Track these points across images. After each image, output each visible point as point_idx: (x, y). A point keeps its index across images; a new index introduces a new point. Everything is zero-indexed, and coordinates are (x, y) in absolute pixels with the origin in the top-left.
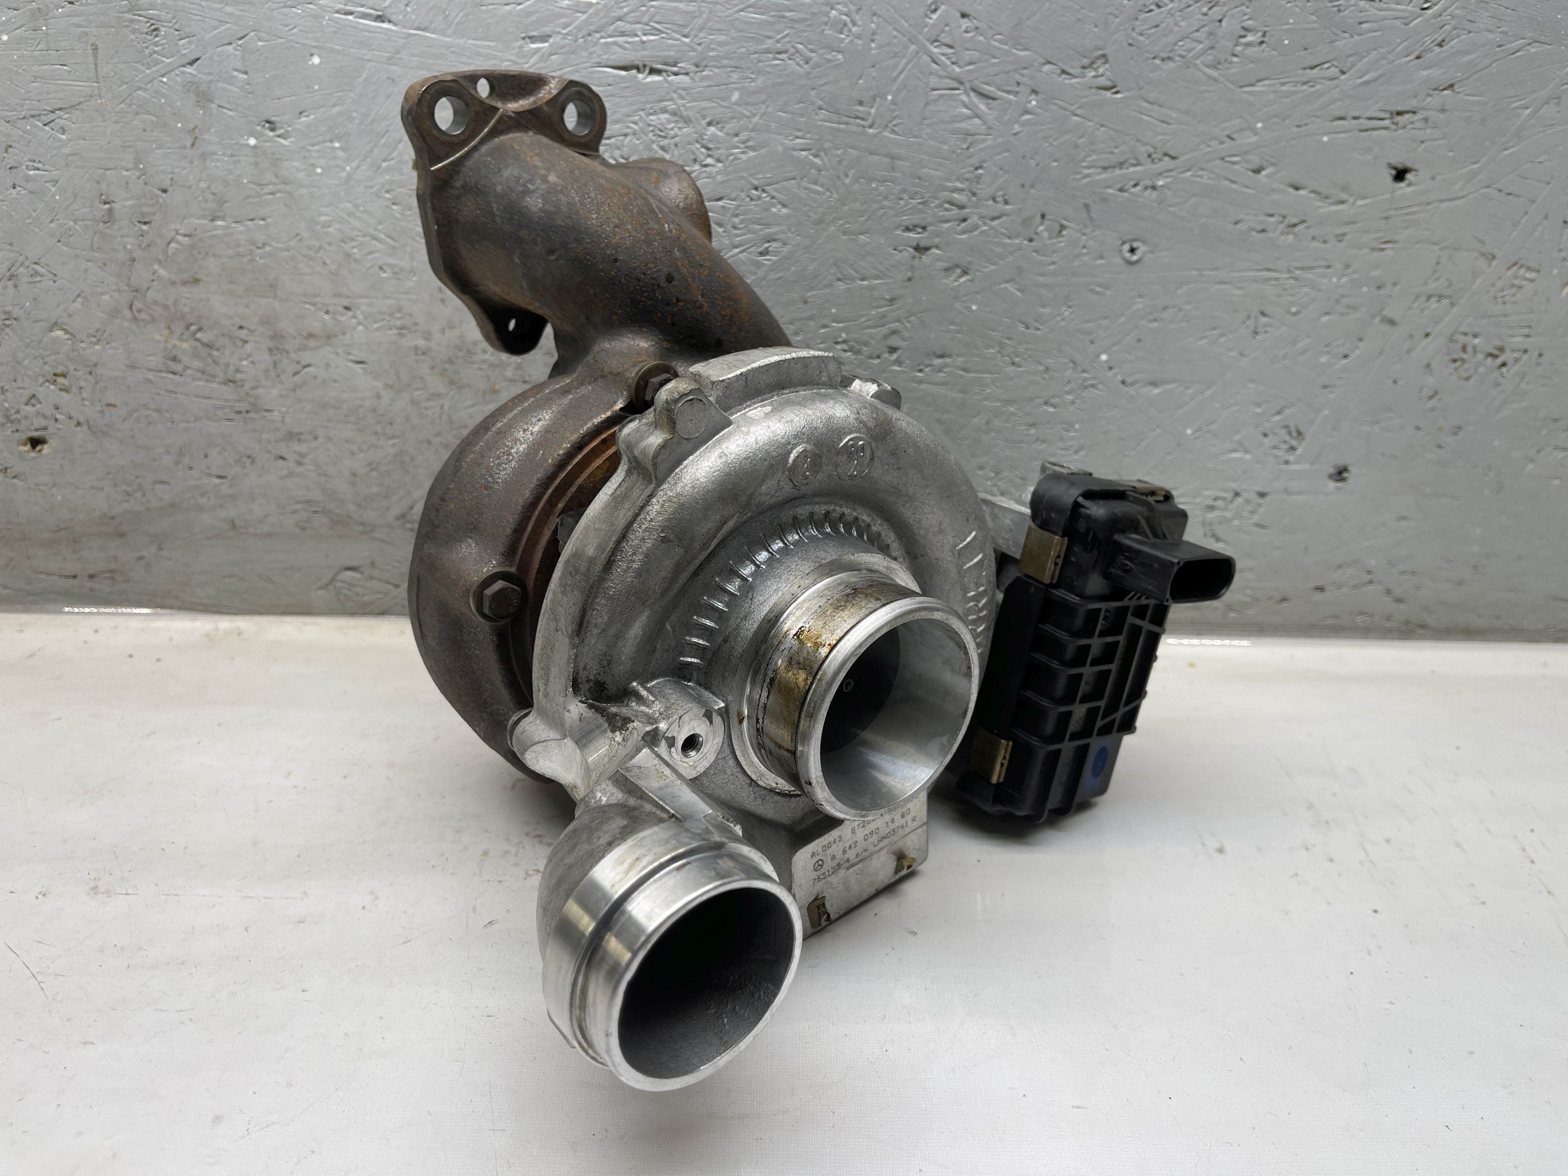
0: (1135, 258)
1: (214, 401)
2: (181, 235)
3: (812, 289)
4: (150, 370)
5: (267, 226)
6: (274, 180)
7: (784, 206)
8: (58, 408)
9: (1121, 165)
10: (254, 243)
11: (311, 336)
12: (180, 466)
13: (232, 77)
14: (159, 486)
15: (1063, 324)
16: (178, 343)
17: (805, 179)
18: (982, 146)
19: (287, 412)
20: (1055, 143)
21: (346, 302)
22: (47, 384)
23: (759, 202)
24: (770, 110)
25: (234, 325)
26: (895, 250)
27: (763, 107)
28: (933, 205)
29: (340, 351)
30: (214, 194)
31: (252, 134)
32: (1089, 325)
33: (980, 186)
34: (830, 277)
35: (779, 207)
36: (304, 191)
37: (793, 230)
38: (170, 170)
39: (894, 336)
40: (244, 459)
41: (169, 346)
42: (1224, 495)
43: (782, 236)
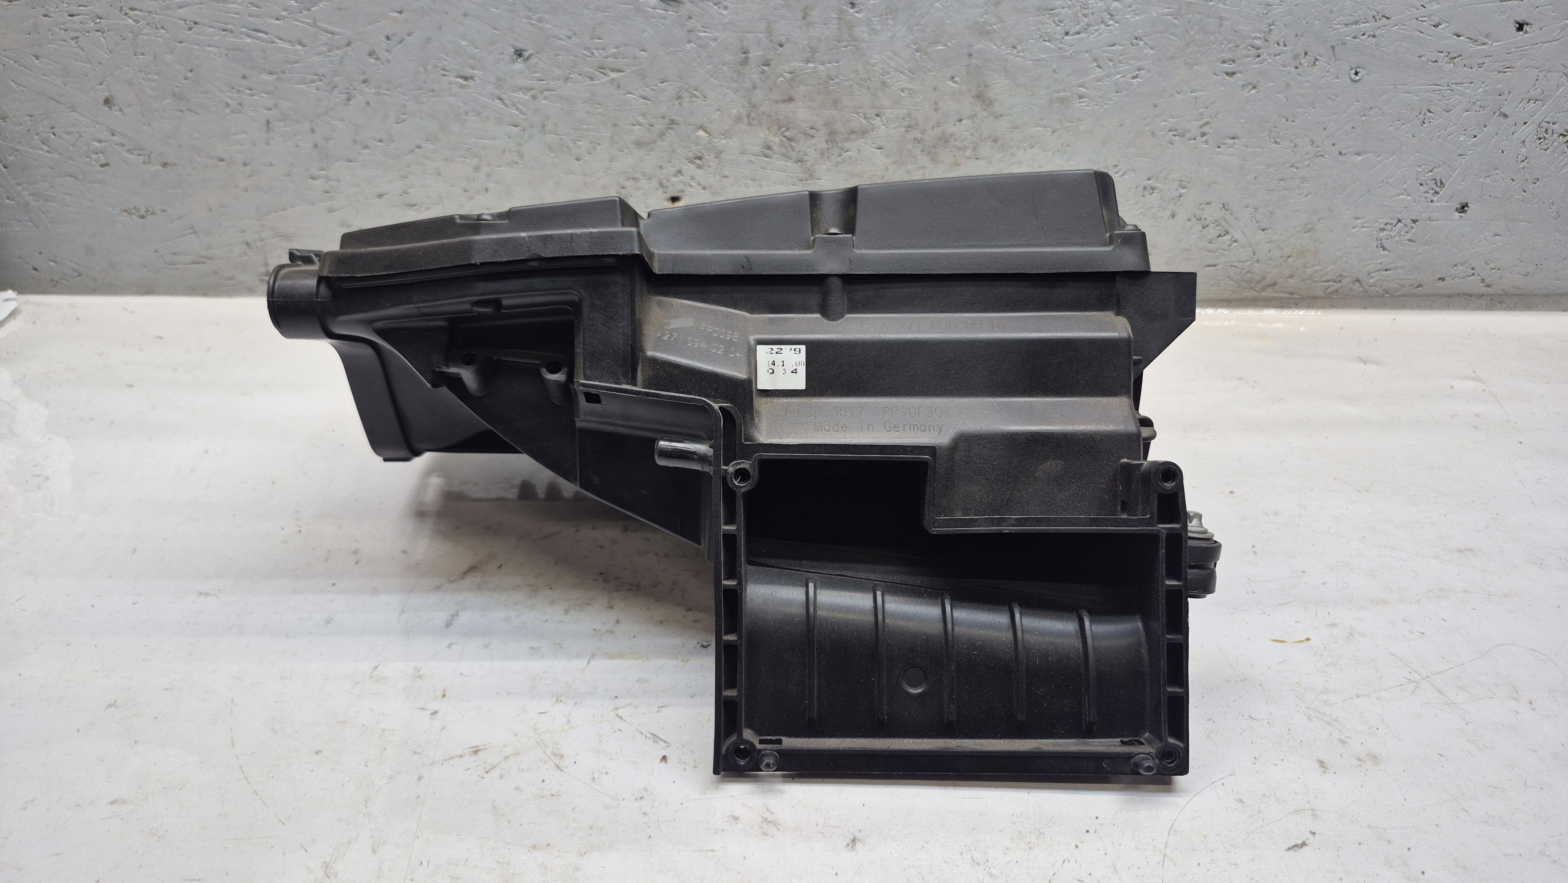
6: (849, 39)
9: (1356, 23)
16: (772, 138)
21: (876, 111)
36: (864, 45)
42: (1392, 221)
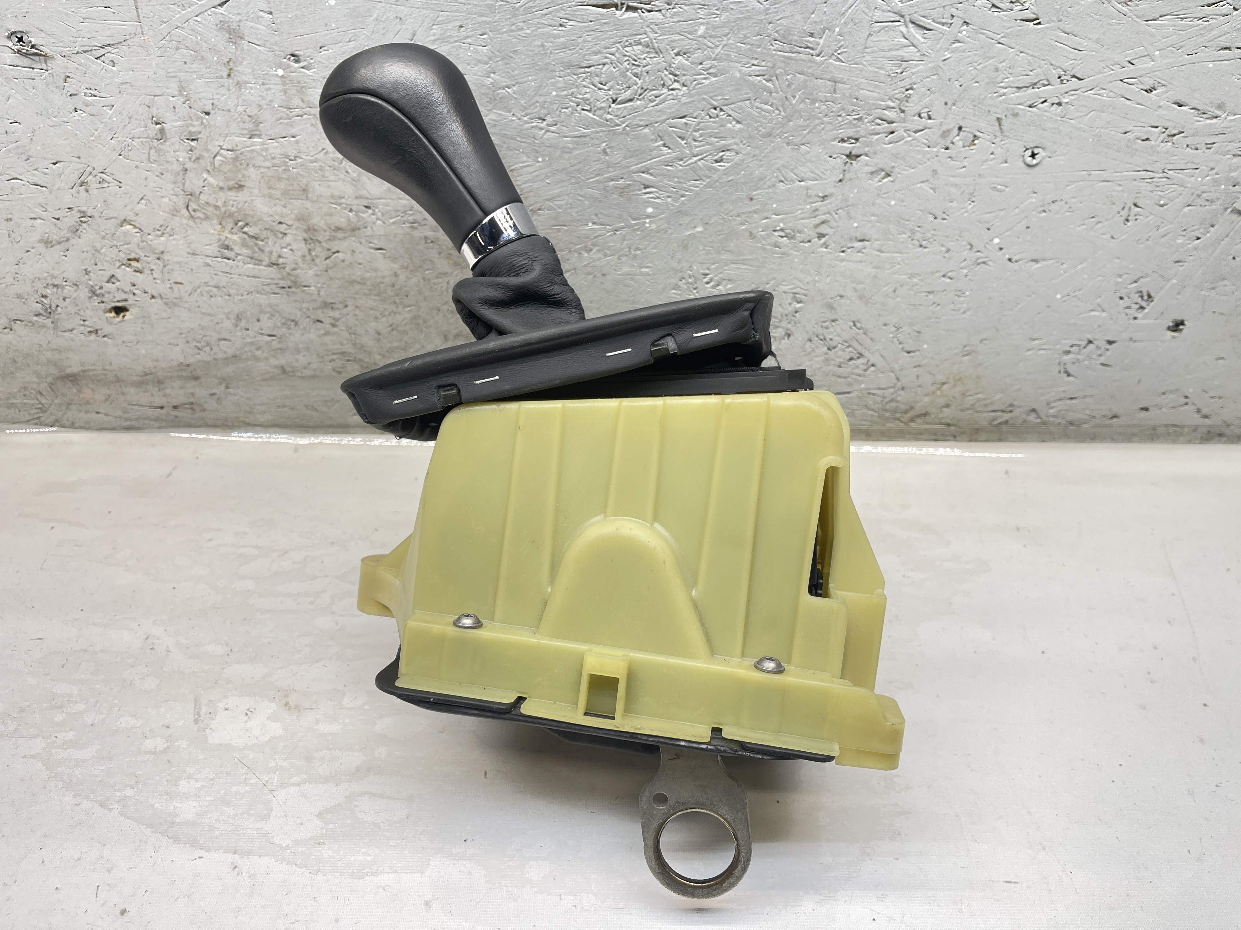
0: (1035, 162)
1: (262, 280)
2: (224, 149)
3: (758, 189)
4: (207, 256)
5: (297, 142)
7: (738, 122)
8: (134, 285)
10: (287, 156)
11: (338, 229)
12: (238, 328)
13: (258, 17)
14: (223, 342)
15: (966, 214)
17: (758, 100)
18: (914, 70)
19: (322, 287)
20: (979, 67)
22: (123, 267)
23: (717, 119)
24: (730, 41)
25: (274, 222)
26: (831, 157)
27: (725, 38)
28: (866, 120)
29: (363, 241)
30: (250, 116)
31: (280, 66)
32: (987, 215)
33: (908, 104)
34: (774, 179)
35: (734, 123)
37: (744, 142)
38: (211, 97)
39: (824, 225)
40: (289, 323)
41: (223, 238)
43: (735, 147)
